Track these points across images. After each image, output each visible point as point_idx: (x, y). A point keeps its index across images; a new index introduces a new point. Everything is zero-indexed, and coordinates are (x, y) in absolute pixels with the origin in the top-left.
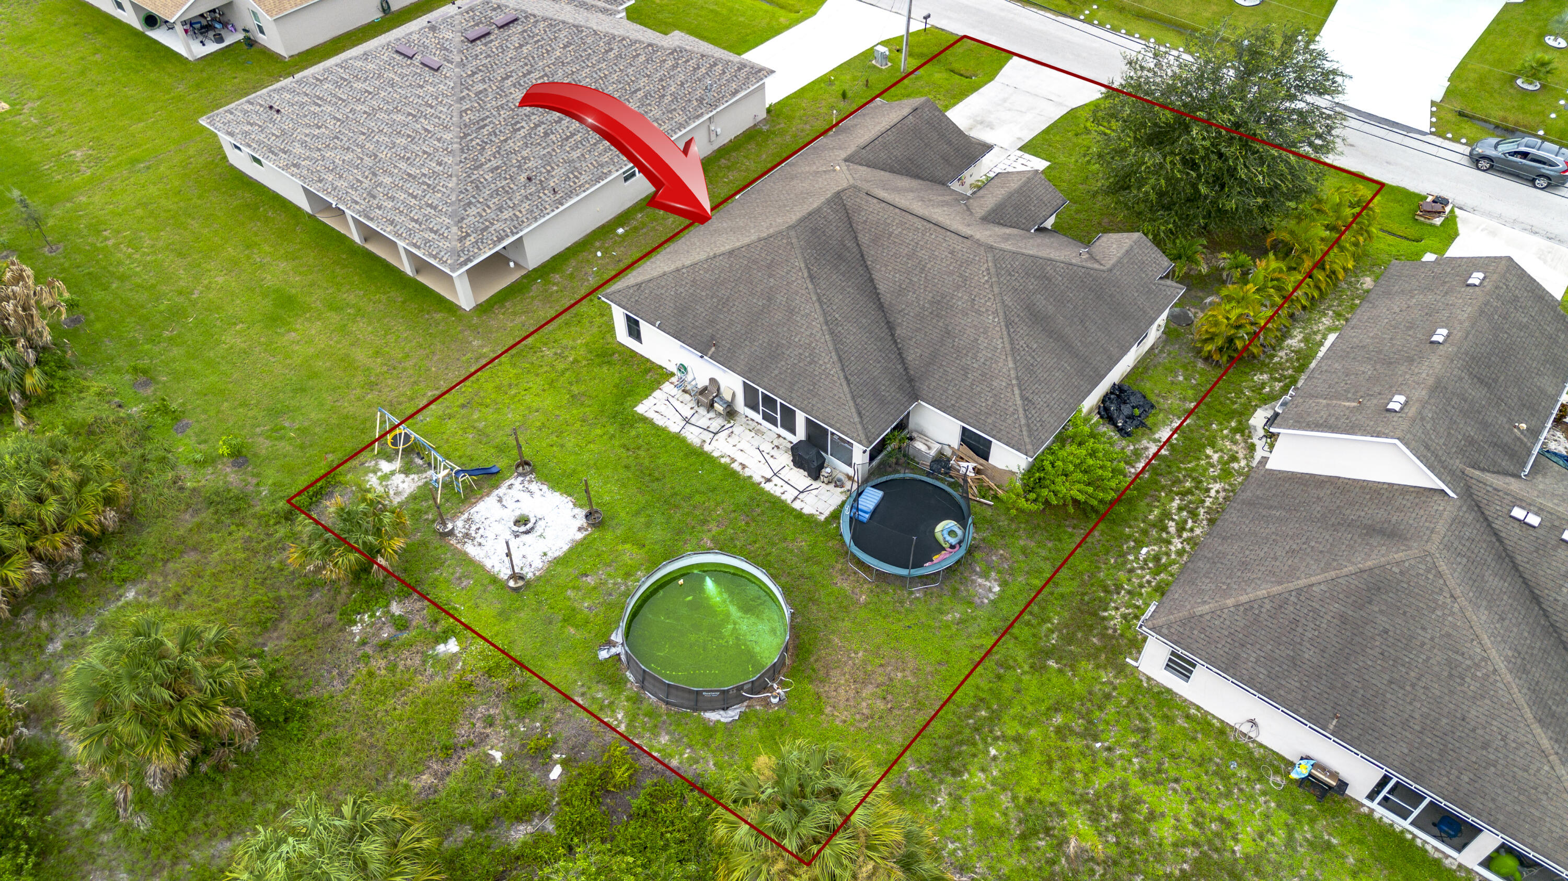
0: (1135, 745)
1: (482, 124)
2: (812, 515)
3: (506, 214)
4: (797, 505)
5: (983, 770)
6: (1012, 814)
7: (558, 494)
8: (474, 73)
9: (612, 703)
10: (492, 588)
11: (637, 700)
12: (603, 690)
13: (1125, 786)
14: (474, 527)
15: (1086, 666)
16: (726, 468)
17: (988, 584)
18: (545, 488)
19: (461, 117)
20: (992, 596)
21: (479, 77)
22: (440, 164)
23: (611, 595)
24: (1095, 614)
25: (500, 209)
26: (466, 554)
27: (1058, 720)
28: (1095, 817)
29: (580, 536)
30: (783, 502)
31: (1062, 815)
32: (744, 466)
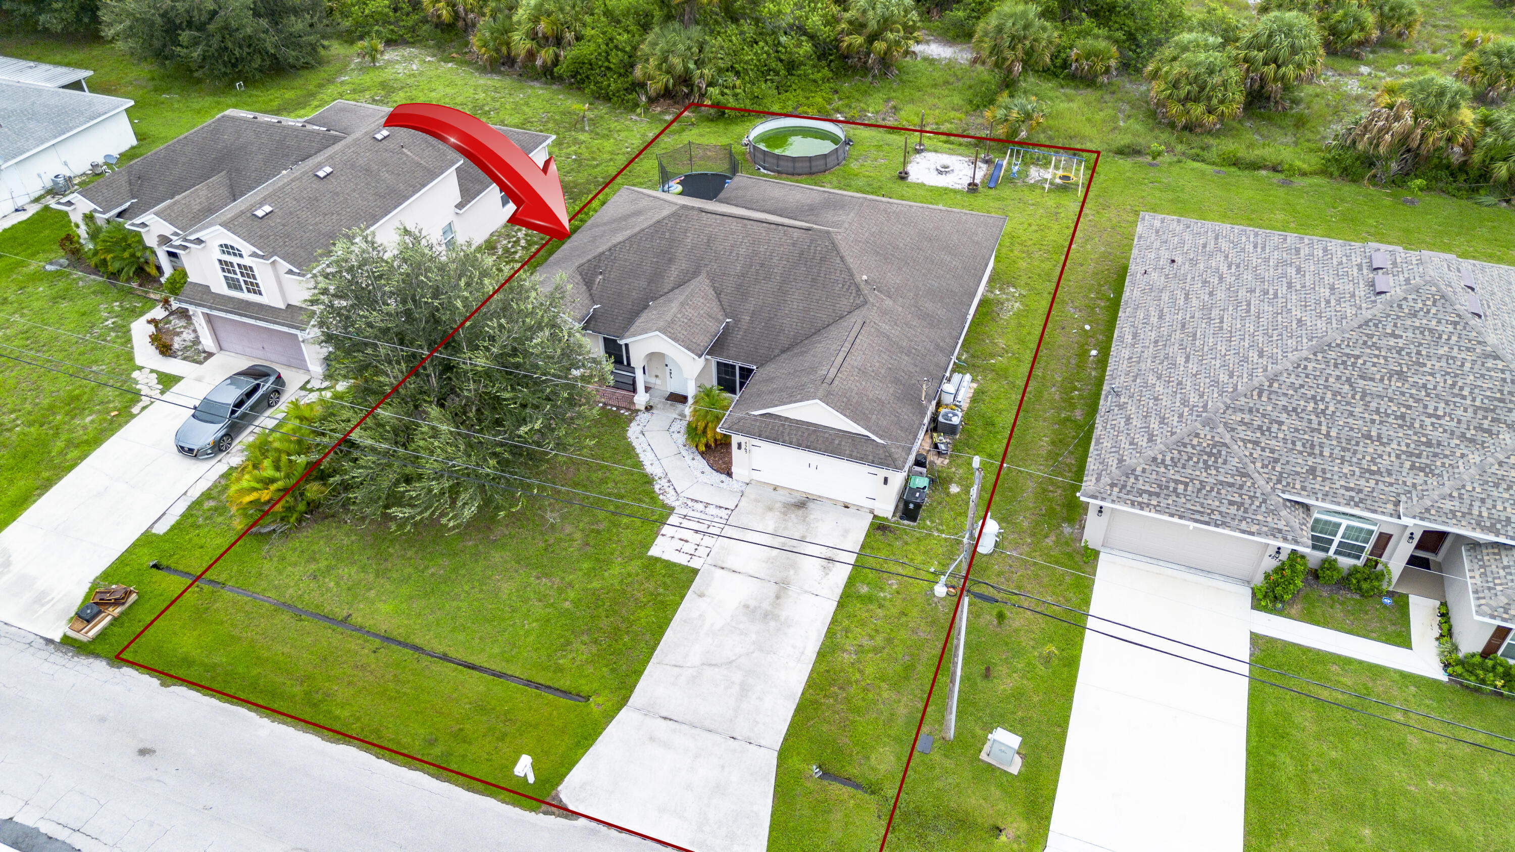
7: (939, 186)
26: (963, 157)
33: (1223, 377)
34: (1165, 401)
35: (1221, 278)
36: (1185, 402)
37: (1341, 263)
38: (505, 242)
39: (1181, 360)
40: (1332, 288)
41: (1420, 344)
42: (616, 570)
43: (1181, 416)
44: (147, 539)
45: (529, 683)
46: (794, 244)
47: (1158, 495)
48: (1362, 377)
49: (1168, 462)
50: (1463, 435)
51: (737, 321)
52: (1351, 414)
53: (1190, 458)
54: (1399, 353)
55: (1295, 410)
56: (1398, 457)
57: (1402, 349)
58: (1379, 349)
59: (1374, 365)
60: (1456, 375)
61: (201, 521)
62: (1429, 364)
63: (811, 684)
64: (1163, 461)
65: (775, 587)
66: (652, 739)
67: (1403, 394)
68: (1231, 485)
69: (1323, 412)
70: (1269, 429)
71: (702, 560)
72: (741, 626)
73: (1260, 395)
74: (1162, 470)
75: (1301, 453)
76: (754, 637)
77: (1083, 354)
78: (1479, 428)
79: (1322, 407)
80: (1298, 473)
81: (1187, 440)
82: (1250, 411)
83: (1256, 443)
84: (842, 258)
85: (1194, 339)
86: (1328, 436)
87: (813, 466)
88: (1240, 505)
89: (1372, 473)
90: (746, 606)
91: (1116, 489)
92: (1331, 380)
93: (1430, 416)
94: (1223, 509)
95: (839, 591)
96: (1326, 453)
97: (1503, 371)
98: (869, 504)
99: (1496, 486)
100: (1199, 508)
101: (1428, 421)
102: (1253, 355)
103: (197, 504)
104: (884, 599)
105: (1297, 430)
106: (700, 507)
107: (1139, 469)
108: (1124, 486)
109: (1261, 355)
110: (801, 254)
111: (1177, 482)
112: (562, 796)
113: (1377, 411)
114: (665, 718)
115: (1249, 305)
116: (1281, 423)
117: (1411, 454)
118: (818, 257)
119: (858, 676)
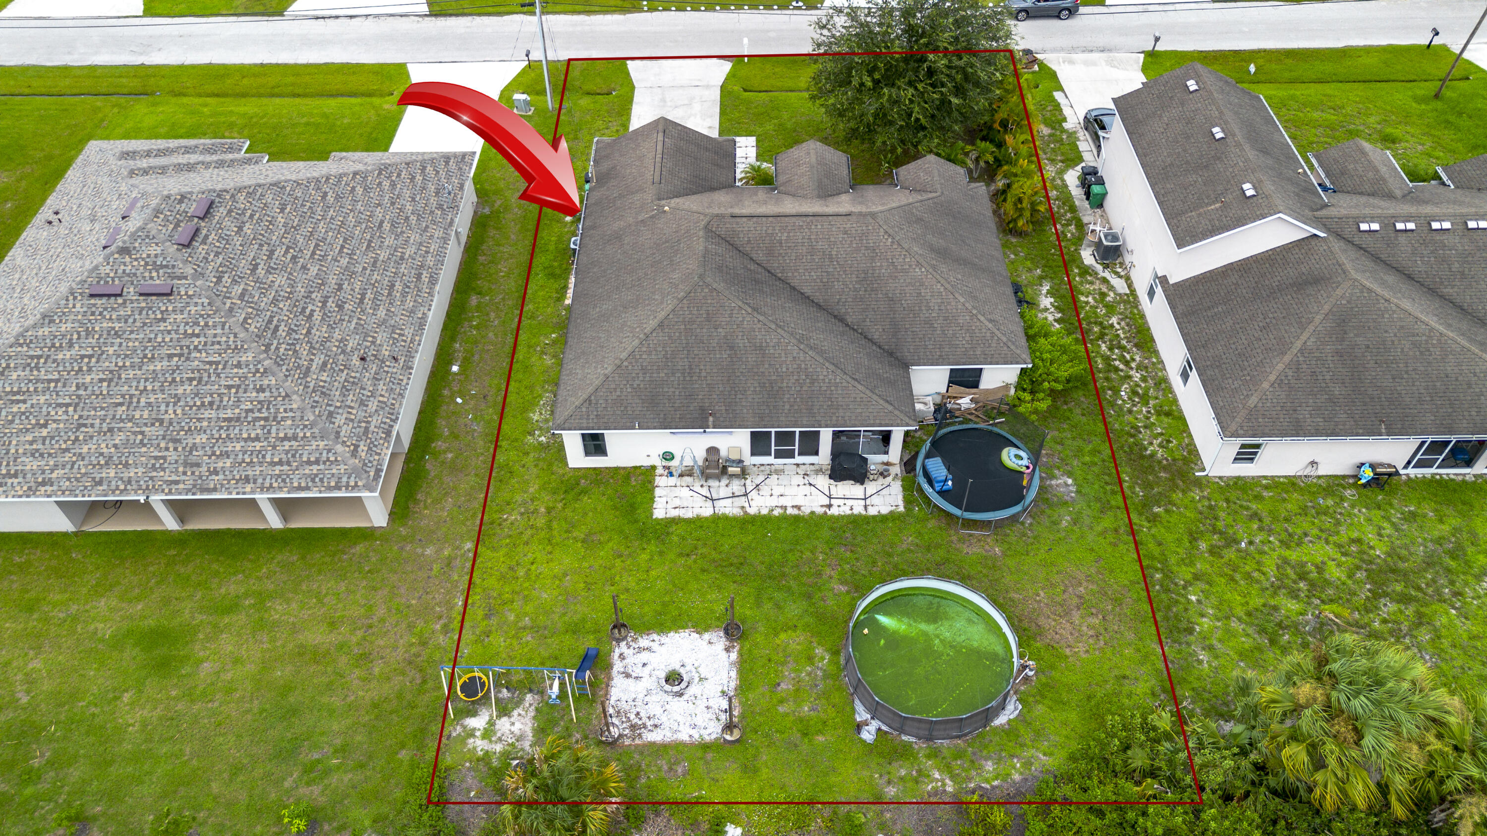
0: (1261, 529)
1: (272, 327)
2: (891, 512)
3: (373, 405)
4: (872, 511)
5: (1203, 616)
6: (1250, 631)
7: (672, 634)
8: (219, 279)
9: (919, 771)
10: (709, 756)
11: (935, 754)
12: (901, 767)
13: (1286, 561)
14: (632, 717)
15: (1177, 496)
16: (784, 518)
17: (1059, 481)
18: (655, 636)
19: (247, 330)
20: (1074, 489)
21: (226, 279)
22: (262, 390)
23: (816, 686)
24: (1142, 457)
25: (363, 403)
26: (653, 744)
27: (1203, 545)
28: (1294, 594)
29: (734, 656)
30: (860, 516)
31: (1276, 608)
32: (798, 507)
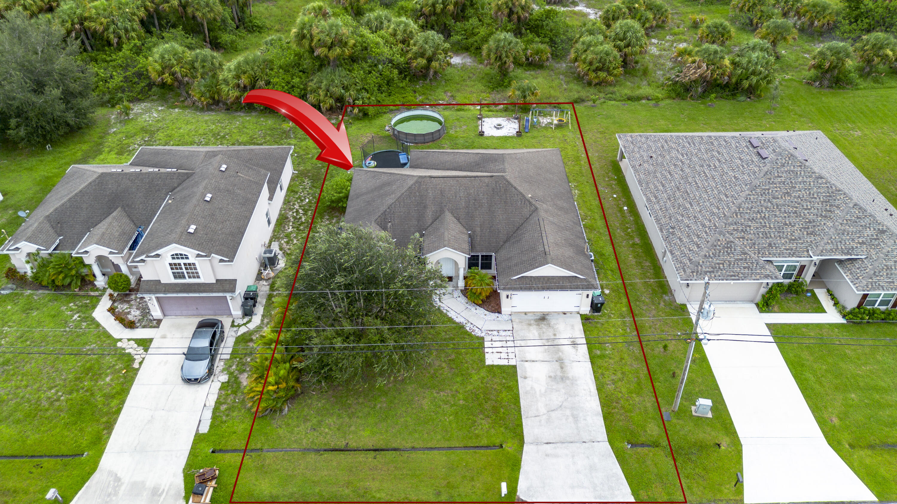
14: (511, 122)
26: (503, 118)
33: (715, 210)
34: (693, 227)
35: (682, 162)
36: (704, 226)
37: (737, 147)
38: (291, 213)
39: (688, 206)
40: (741, 159)
41: (791, 178)
42: (476, 377)
43: (706, 232)
44: (199, 438)
45: (466, 447)
46: (487, 186)
47: (713, 272)
48: (774, 198)
49: (712, 256)
50: (821, 215)
51: (474, 232)
52: (776, 216)
53: (720, 252)
54: (784, 184)
55: (753, 219)
56: (800, 230)
57: (784, 182)
58: (775, 184)
59: (776, 191)
60: (809, 189)
61: (224, 418)
62: (797, 186)
63: (603, 405)
64: (709, 255)
65: (557, 363)
66: (547, 455)
67: (792, 202)
68: (742, 259)
69: (764, 217)
70: (746, 230)
71: (514, 360)
72: (554, 387)
73: (737, 216)
74: (711, 260)
75: (762, 238)
76: (563, 391)
77: (621, 210)
78: (826, 210)
79: (763, 215)
80: (765, 247)
81: (715, 244)
82: (736, 224)
83: (743, 238)
84: (515, 188)
85: (688, 194)
86: (770, 228)
87: (546, 297)
88: (748, 268)
89: (793, 240)
90: (550, 377)
91: (695, 274)
92: (762, 202)
93: (806, 209)
94: (742, 271)
95: (588, 356)
96: (773, 236)
97: (826, 184)
98: (577, 309)
99: (843, 234)
100: (732, 274)
101: (806, 212)
102: (723, 197)
103: (216, 410)
104: (609, 354)
105: (757, 228)
106: (495, 333)
107: (701, 262)
108: (698, 272)
109: (727, 197)
110: (493, 190)
111: (719, 264)
112: (521, 497)
113: (785, 212)
114: (547, 443)
115: (705, 173)
116: (750, 226)
117: (805, 228)
118: (503, 190)
119: (620, 395)
